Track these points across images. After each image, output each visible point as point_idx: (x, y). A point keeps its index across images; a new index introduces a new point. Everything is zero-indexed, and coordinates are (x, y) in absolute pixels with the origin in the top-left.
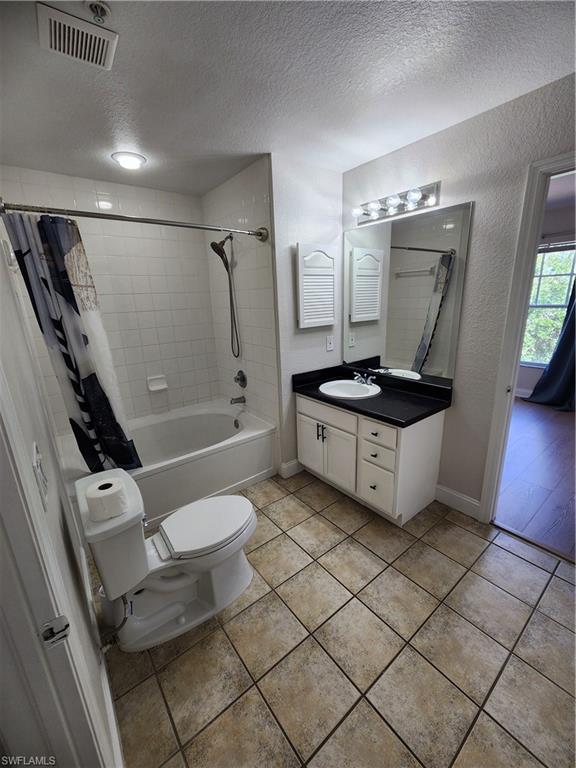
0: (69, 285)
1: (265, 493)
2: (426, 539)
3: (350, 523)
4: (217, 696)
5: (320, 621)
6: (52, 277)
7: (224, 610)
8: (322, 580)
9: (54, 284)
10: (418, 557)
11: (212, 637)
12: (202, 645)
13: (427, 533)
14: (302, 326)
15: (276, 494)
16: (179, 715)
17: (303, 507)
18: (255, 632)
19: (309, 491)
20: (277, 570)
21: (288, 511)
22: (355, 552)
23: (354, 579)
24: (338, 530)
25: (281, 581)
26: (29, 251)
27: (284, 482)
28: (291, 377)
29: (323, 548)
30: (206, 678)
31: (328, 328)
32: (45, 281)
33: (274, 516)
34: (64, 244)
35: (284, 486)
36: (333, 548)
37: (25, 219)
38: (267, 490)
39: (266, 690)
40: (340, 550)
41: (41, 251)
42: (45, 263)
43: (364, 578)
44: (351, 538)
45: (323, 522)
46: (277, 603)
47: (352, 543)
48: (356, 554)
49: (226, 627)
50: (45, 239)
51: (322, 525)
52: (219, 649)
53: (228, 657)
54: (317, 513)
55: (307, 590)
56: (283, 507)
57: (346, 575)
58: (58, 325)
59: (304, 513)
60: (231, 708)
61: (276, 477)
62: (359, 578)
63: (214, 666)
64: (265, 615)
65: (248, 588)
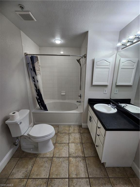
0: (35, 70)
1: (74, 129)
2: (112, 180)
3: (88, 153)
4: (21, 174)
5: (54, 177)
6: (33, 68)
7: (40, 154)
8: (65, 165)
9: (33, 70)
10: (102, 185)
11: (33, 158)
12: (30, 158)
13: (115, 178)
14: (93, 84)
15: (77, 131)
16: (14, 171)
17: (80, 139)
18: (40, 165)
19: (86, 135)
20: (58, 152)
21: (75, 138)
22: (82, 164)
23: (73, 172)
24: (83, 152)
25: (57, 156)
26: (29, 63)
27: (81, 129)
28: (88, 99)
29: (74, 155)
30: (24, 167)
31: (106, 86)
32: (31, 69)
33: (71, 137)
34: (35, 61)
35: (80, 130)
36: (77, 157)
37: (29, 57)
38: (75, 129)
39: (28, 183)
40: (78, 159)
41: (31, 63)
42: (31, 65)
43: (76, 175)
44: (84, 158)
45: (81, 147)
46: (50, 162)
47: (83, 160)
48: (81, 165)
49: (37, 158)
50: (31, 61)
51: (80, 148)
52: (31, 163)
53: (31, 166)
54: (82, 143)
55: (59, 164)
56: (75, 135)
57: (72, 169)
58: (33, 78)
59: (78, 141)
60: (20, 179)
61: (80, 126)
62: (75, 173)
63: (27, 166)
64: (45, 162)
65: (49, 152)
